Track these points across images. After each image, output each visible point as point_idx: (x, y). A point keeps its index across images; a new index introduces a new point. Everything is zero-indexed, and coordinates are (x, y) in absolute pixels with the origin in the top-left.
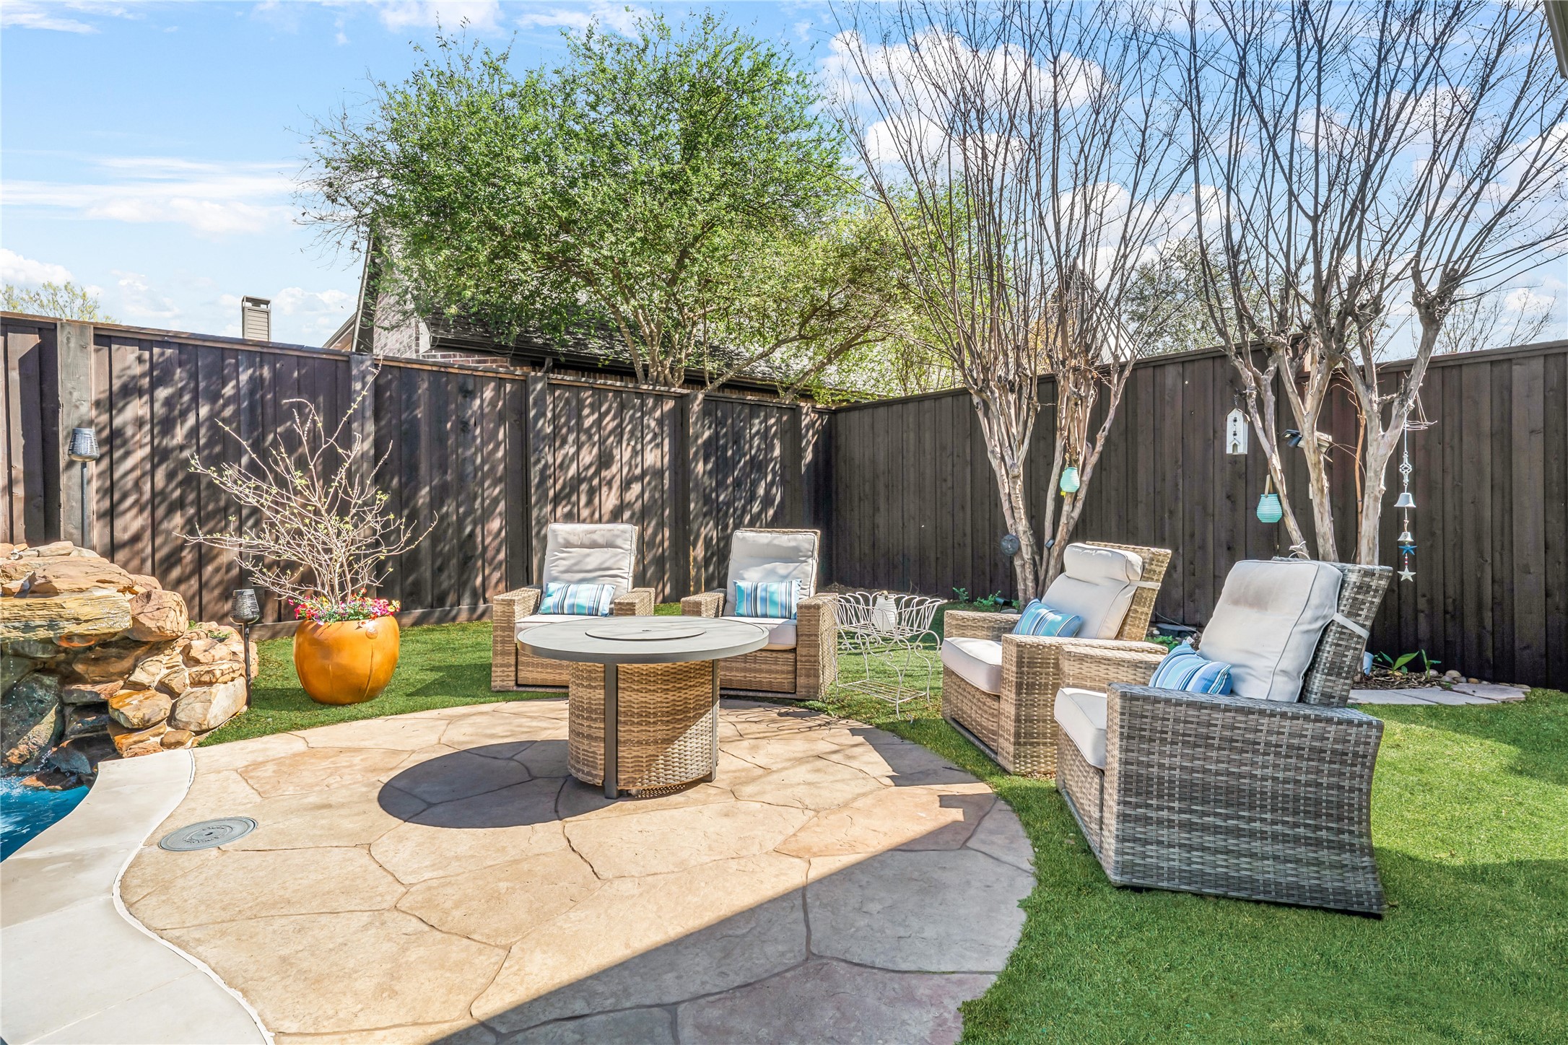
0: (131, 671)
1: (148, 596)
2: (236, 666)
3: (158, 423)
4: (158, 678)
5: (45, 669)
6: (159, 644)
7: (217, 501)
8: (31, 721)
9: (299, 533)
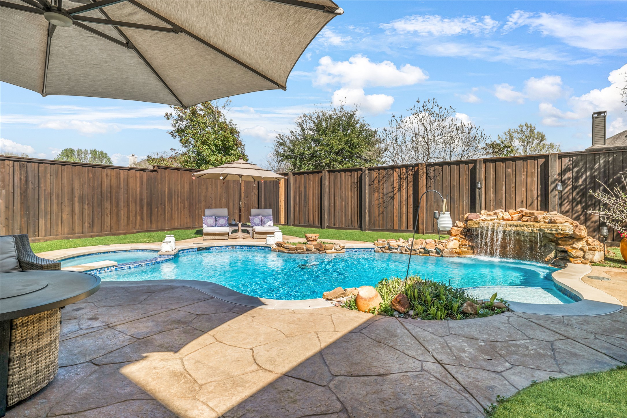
0: (572, 244)
1: (577, 226)
2: (601, 248)
3: (574, 178)
4: (579, 247)
5: (552, 241)
6: (580, 239)
7: (592, 201)
8: (550, 252)
9: (623, 211)
